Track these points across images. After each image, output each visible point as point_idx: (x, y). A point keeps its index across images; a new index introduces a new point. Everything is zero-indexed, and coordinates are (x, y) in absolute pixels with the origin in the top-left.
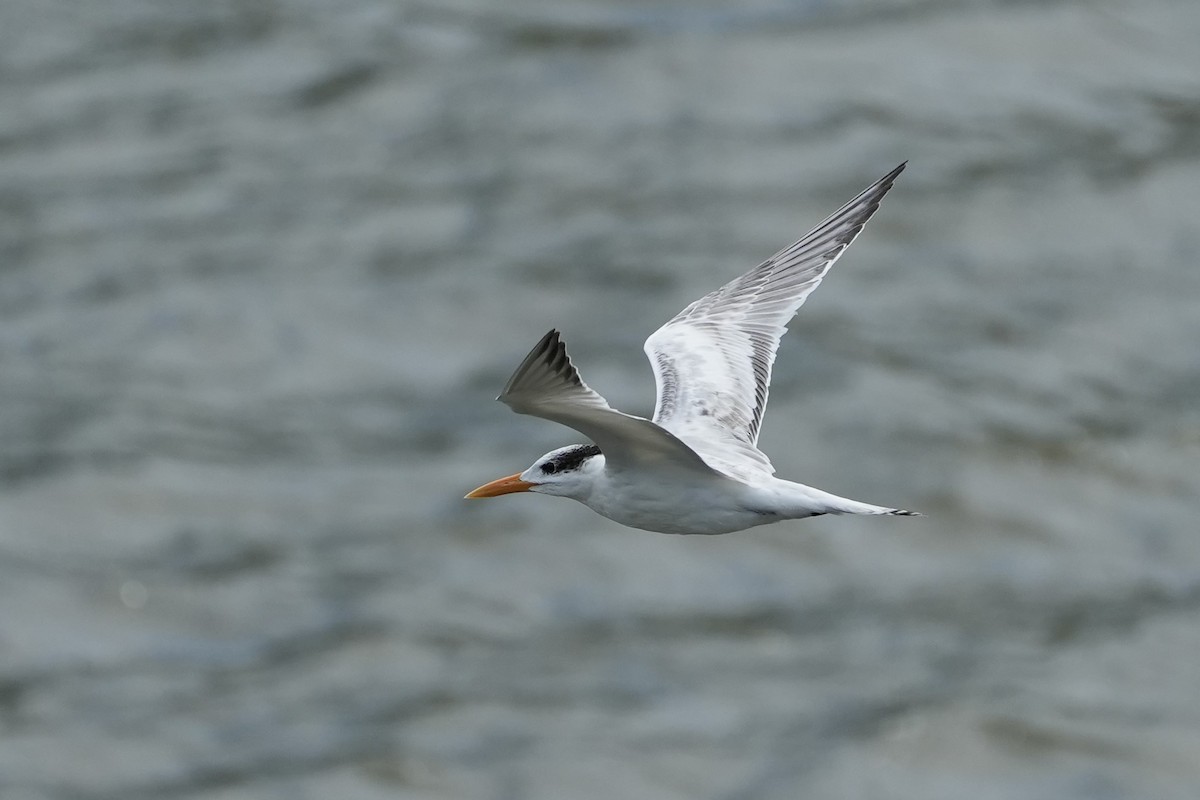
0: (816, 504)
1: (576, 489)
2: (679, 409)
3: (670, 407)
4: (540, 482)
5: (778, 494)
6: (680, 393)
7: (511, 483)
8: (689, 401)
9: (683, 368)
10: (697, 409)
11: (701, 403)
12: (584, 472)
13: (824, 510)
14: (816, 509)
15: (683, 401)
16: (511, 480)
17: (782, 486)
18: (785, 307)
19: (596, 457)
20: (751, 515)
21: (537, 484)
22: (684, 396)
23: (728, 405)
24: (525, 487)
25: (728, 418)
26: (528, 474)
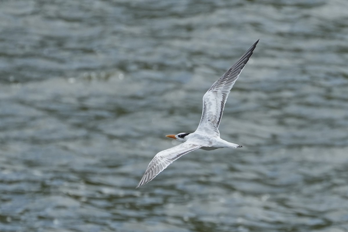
2: (205, 119)
3: (203, 119)
6: (206, 115)
8: (207, 117)
9: (207, 107)
10: (208, 119)
11: (209, 118)
15: (206, 117)
18: (230, 85)
21: (177, 138)
22: (206, 116)
23: (214, 118)
25: (213, 121)
26: (176, 136)
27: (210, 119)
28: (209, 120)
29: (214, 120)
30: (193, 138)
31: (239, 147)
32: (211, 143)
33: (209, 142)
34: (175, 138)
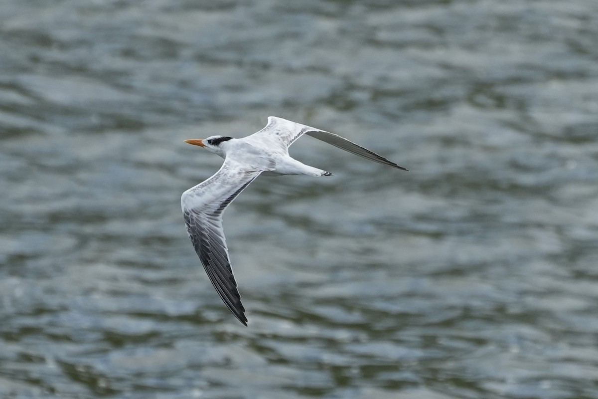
3: (268, 129)
8: (276, 128)
10: (275, 132)
15: (273, 128)
23: (287, 133)
25: (284, 137)
26: (204, 142)
27: (280, 133)
28: (278, 134)
29: (287, 137)
30: (238, 149)
31: (325, 174)
32: (272, 163)
33: (270, 161)
34: (203, 145)
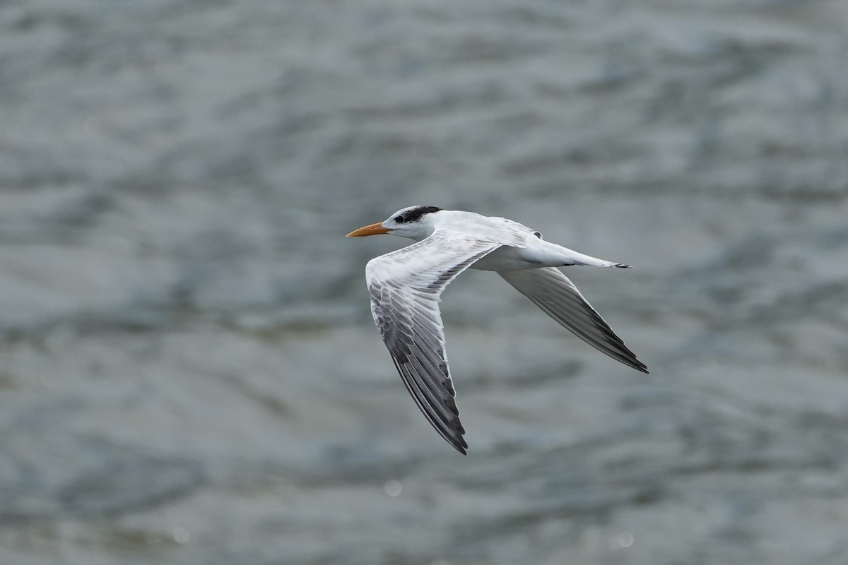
0: (567, 259)
1: (416, 233)
4: (394, 228)
5: (544, 251)
7: (376, 228)
12: (422, 223)
13: (572, 262)
14: (567, 261)
16: (375, 226)
17: (547, 246)
19: (430, 214)
20: (526, 263)
21: (392, 230)
24: (385, 231)
